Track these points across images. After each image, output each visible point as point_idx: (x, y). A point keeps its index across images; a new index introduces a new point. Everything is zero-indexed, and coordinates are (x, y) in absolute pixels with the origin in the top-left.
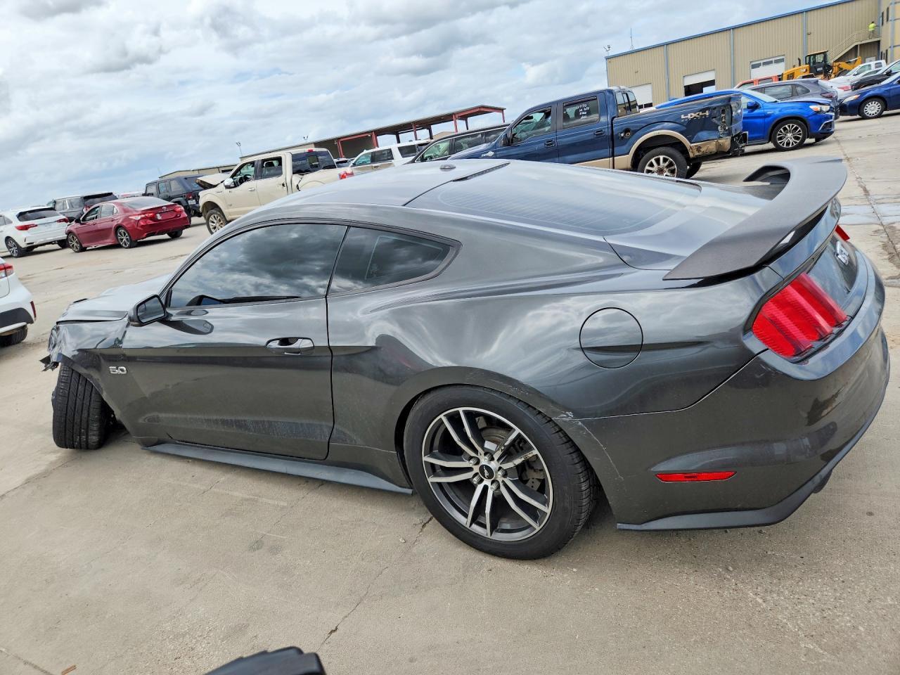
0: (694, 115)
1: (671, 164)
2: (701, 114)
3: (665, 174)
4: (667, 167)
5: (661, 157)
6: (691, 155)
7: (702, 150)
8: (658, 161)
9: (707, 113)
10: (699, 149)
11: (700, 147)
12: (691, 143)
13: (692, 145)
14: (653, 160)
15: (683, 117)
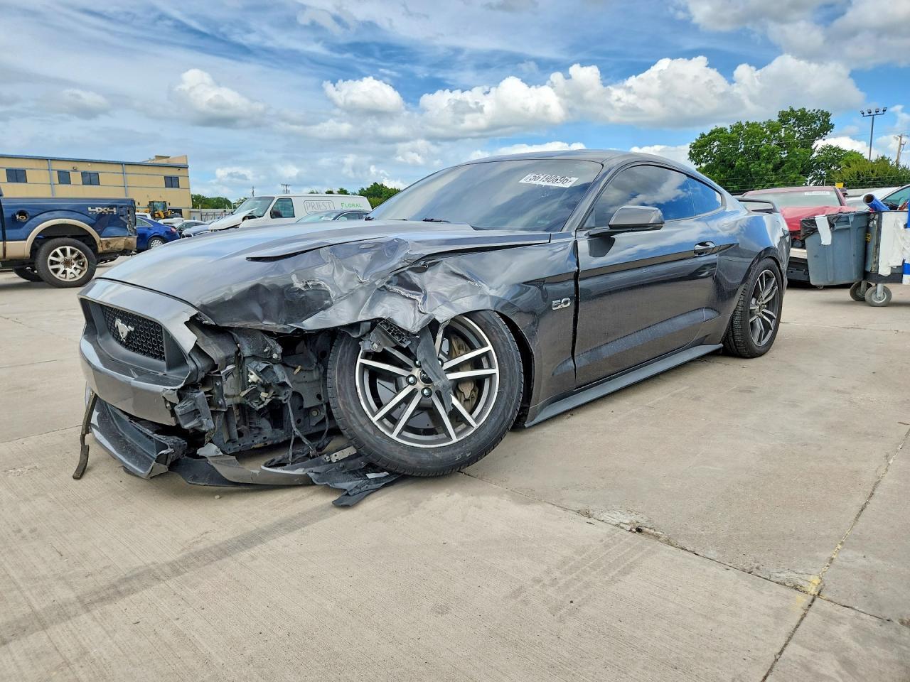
0: (102, 210)
1: (79, 257)
2: (108, 209)
3: (73, 267)
4: (75, 259)
5: (68, 248)
6: (100, 250)
7: (111, 246)
8: (64, 251)
9: (115, 210)
10: (108, 244)
11: (109, 243)
12: (101, 237)
13: (102, 239)
14: (58, 250)
15: (90, 209)
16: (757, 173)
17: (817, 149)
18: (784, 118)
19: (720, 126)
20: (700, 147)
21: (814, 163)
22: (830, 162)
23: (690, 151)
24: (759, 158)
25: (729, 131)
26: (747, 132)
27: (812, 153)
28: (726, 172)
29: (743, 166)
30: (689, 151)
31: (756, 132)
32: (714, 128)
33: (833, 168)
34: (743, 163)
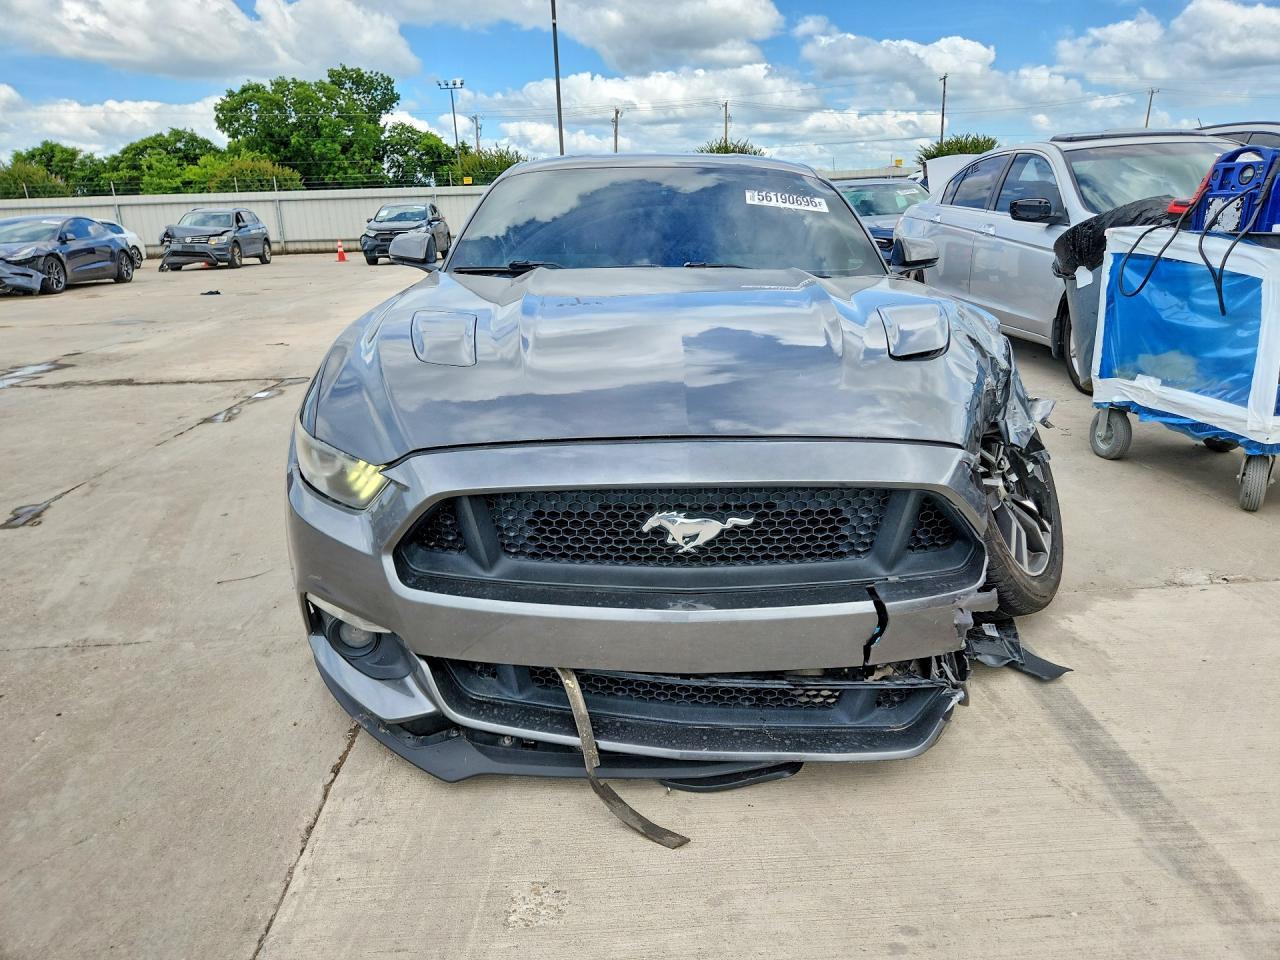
16: (322, 157)
17: (388, 128)
18: (337, 78)
19: (255, 80)
20: (231, 110)
21: (387, 145)
22: (406, 146)
23: (217, 116)
24: (319, 135)
25: (269, 88)
26: (297, 94)
27: (383, 132)
28: (279, 151)
29: (301, 145)
30: (215, 116)
31: (308, 96)
32: (246, 83)
33: (410, 153)
34: (301, 141)
